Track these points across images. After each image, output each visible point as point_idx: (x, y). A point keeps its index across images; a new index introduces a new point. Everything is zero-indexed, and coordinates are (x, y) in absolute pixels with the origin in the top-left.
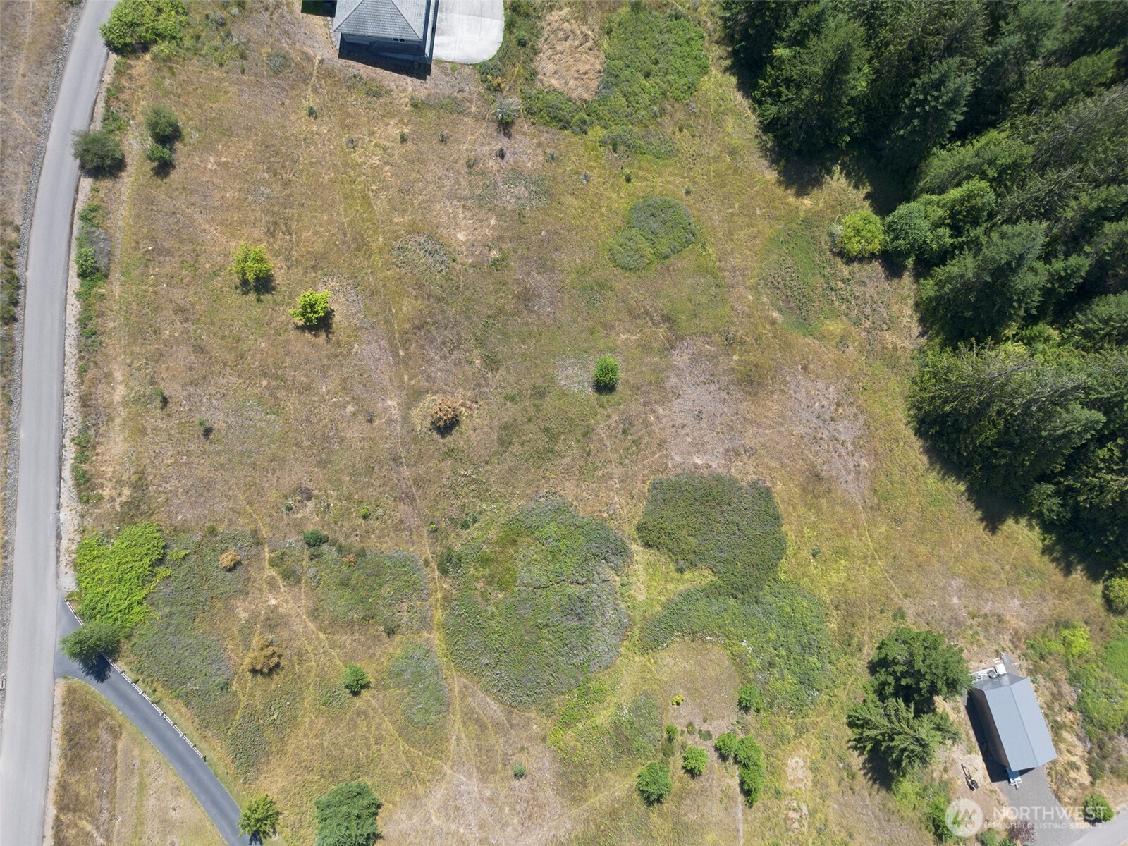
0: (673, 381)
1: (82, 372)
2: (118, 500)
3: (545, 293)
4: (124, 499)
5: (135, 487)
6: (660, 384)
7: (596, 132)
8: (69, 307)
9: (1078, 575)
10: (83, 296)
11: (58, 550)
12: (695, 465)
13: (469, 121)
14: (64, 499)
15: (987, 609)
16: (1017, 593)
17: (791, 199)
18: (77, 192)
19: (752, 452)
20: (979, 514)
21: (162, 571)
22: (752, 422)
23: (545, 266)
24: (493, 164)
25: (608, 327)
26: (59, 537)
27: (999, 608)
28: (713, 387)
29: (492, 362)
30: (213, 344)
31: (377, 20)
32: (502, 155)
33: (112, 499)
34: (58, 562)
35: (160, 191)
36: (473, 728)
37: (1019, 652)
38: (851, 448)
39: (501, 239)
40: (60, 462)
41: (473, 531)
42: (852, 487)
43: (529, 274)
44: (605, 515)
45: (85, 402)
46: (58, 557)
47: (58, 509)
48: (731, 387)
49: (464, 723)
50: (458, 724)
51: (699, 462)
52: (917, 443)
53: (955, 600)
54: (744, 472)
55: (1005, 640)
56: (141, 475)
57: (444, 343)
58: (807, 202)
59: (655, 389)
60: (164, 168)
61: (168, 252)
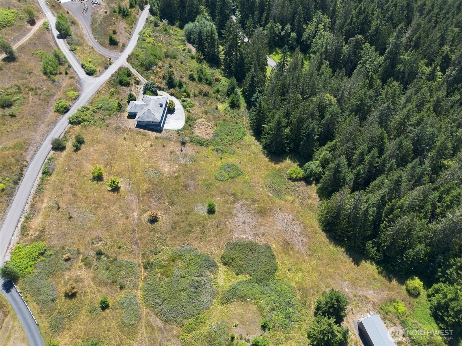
0: (235, 212)
1: (34, 198)
2: (34, 236)
3: (192, 186)
4: (36, 235)
5: (41, 231)
6: (231, 213)
7: (211, 147)
8: (36, 181)
9: (394, 282)
10: (42, 179)
11: (8, 248)
12: (243, 238)
13: (173, 143)
14: (16, 233)
15: (360, 293)
16: (371, 288)
17: (273, 165)
18: (49, 154)
19: (263, 234)
20: (351, 259)
21: (42, 258)
22: (263, 225)
23: (192, 179)
24: (179, 153)
25: (213, 196)
26: (10, 244)
27: (365, 293)
28: (249, 214)
29: (172, 204)
30: (79, 194)
31: (147, 117)
32: (182, 151)
33: (32, 235)
34: (6, 251)
35: (75, 156)
36: (149, 329)
37: (376, 311)
38: (299, 234)
39: (179, 171)
40: (18, 222)
41: (158, 256)
42: (301, 247)
43: (187, 180)
44: (209, 253)
45: (32, 206)
46: (7, 250)
47: (13, 235)
48: (255, 214)
49: (146, 327)
50: (143, 327)
51: (244, 237)
52: (324, 234)
53: (347, 290)
54: (261, 241)
55: (370, 306)
56: (44, 228)
57: (156, 197)
58: (278, 166)
59: (229, 214)
60: (77, 149)
61: (72, 170)
